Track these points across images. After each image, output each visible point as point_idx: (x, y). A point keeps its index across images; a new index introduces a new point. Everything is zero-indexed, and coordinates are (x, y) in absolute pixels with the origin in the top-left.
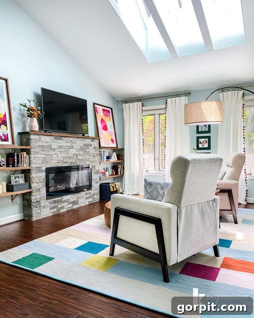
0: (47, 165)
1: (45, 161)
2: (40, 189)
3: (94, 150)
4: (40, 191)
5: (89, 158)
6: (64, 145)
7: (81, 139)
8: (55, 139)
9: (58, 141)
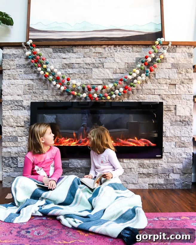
0: (34, 98)
1: (31, 91)
2: (19, 138)
3: (175, 70)
4: (17, 141)
5: (153, 88)
6: (79, 61)
7: (130, 48)
8: (57, 52)
9: (63, 55)
